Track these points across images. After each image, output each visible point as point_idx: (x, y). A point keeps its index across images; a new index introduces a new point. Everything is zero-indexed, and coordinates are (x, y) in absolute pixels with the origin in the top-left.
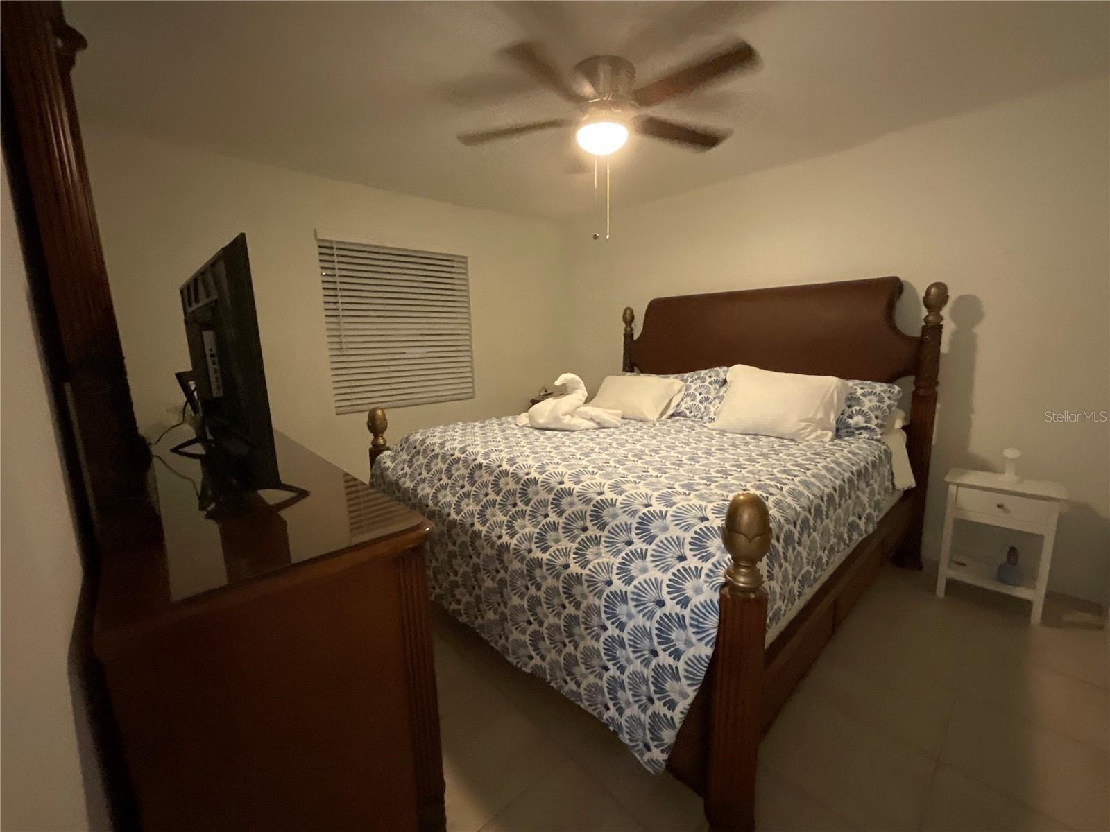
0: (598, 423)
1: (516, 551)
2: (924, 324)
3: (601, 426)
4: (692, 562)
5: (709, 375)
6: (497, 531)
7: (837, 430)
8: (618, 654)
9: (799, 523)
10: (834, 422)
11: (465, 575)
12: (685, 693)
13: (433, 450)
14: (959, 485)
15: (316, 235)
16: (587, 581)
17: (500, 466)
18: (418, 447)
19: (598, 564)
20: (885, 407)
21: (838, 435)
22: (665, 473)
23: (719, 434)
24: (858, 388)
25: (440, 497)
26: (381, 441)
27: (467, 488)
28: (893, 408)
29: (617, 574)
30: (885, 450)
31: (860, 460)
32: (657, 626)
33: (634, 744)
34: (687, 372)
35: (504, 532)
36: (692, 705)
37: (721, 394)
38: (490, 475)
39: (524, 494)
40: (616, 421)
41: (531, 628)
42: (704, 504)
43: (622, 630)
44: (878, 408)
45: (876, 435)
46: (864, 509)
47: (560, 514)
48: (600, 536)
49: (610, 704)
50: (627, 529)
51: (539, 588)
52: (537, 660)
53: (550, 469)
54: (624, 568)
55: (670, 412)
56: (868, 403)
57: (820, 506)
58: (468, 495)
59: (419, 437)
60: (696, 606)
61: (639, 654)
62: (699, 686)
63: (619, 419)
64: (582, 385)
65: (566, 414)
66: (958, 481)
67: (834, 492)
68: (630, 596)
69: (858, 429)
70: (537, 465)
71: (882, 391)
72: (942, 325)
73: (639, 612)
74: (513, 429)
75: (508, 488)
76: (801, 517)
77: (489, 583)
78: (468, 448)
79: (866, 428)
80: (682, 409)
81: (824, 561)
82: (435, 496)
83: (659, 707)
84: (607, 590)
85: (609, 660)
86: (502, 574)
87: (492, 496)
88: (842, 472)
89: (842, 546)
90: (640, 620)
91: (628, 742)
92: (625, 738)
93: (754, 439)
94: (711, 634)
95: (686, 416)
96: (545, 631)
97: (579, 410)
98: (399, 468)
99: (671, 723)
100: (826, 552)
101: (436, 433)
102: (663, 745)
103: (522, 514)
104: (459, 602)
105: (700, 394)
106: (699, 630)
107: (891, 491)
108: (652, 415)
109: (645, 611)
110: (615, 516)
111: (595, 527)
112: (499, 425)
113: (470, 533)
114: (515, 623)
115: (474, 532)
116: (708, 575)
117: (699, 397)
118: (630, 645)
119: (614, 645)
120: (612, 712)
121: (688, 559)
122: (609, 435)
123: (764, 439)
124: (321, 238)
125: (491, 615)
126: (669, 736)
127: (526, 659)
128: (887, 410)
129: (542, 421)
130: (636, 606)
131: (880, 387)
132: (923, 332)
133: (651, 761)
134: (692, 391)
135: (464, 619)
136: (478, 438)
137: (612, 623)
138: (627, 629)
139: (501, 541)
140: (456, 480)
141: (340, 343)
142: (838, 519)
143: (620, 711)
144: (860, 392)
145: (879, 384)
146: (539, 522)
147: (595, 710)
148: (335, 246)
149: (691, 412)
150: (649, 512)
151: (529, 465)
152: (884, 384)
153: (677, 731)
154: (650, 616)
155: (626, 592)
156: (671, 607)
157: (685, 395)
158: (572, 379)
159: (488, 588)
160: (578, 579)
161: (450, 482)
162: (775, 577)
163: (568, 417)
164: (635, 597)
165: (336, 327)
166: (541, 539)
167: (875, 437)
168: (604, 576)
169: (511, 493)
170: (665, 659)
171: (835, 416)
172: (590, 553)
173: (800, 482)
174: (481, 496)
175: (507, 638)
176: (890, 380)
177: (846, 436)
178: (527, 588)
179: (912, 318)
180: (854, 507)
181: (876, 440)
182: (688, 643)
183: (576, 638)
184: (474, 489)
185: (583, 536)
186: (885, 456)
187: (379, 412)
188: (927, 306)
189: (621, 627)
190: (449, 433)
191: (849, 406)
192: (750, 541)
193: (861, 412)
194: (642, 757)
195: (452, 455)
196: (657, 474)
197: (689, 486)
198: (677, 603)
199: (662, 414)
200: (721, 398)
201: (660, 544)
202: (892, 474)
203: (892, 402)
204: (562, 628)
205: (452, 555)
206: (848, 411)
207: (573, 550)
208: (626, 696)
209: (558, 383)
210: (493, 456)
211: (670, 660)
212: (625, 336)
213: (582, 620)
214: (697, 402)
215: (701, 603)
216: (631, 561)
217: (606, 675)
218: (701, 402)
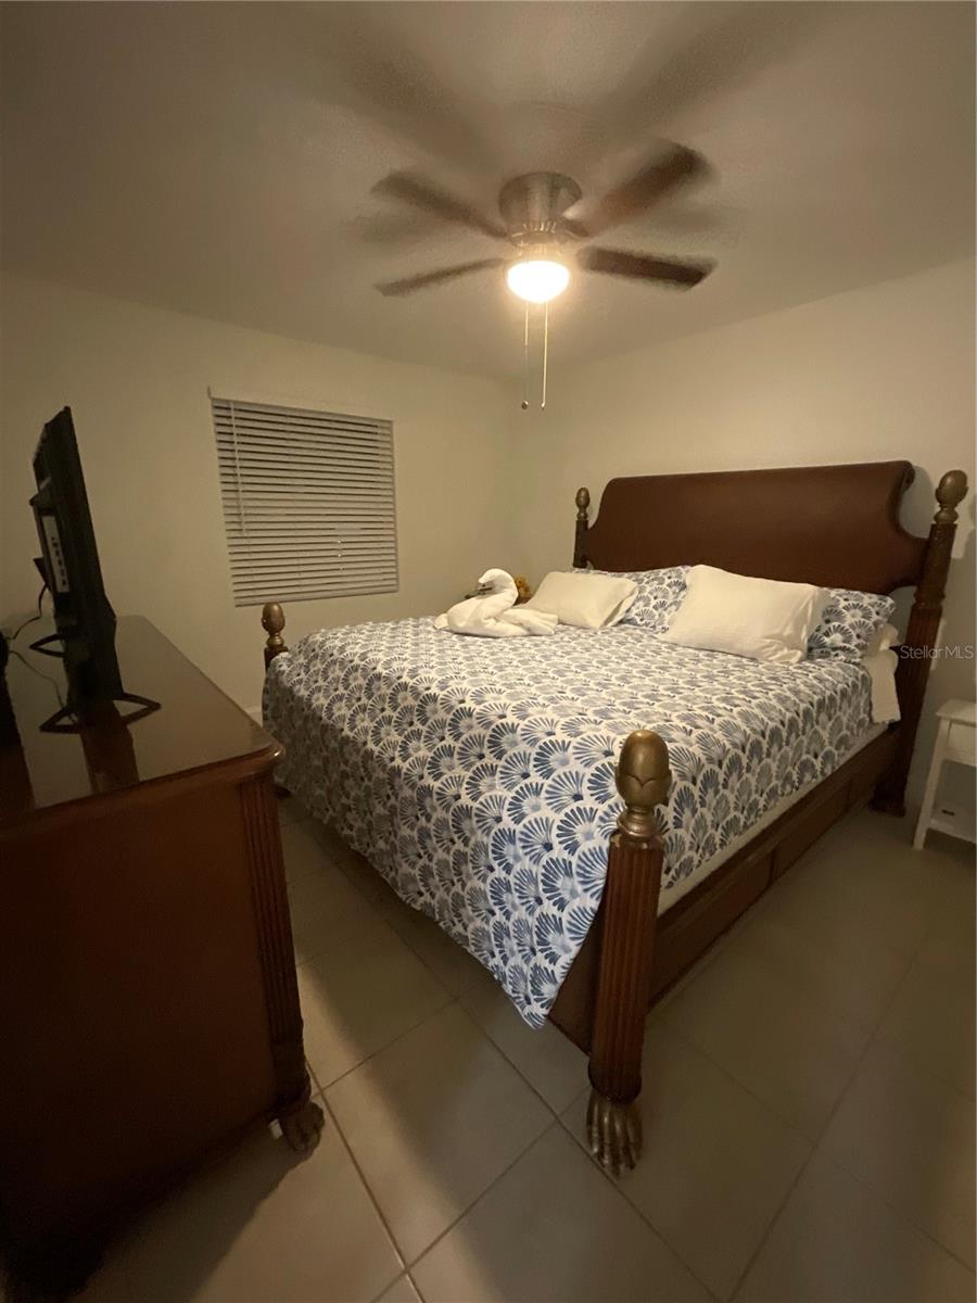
0: (529, 630)
1: (408, 776)
2: (934, 522)
3: (532, 633)
4: (588, 802)
5: (669, 575)
6: (390, 753)
7: (810, 649)
8: (504, 897)
9: (726, 763)
10: (806, 642)
11: (357, 799)
12: (567, 947)
13: (332, 655)
14: (952, 721)
15: (209, 393)
16: (477, 815)
17: (399, 678)
18: (317, 650)
19: (491, 797)
20: (871, 624)
21: (809, 654)
22: (583, 695)
23: (668, 648)
24: (841, 599)
25: (335, 709)
26: (278, 641)
27: (364, 700)
28: (882, 626)
29: (509, 810)
30: (863, 676)
31: (827, 688)
32: (543, 871)
33: (516, 995)
34: (643, 571)
35: (397, 754)
36: (575, 960)
37: (679, 599)
38: (388, 688)
39: (421, 711)
40: (550, 627)
41: (421, 863)
42: (612, 735)
43: (508, 872)
44: (862, 625)
45: (855, 658)
46: (822, 747)
47: (457, 737)
48: (497, 766)
49: (496, 951)
50: (525, 759)
51: (428, 819)
52: (427, 897)
53: (453, 684)
54: (516, 805)
55: (618, 618)
56: (850, 619)
57: (759, 743)
58: (363, 709)
59: (319, 638)
60: (584, 854)
61: (525, 900)
62: (582, 940)
63: (553, 625)
64: (513, 584)
65: (489, 618)
66: (953, 717)
67: (781, 727)
68: (518, 835)
69: (835, 649)
70: (440, 679)
71: (870, 604)
72: (956, 526)
73: (526, 854)
74: (429, 632)
75: (406, 704)
76: (730, 756)
77: (380, 810)
78: (369, 655)
79: (843, 649)
80: (632, 615)
81: (761, 806)
82: (329, 708)
83: (540, 960)
84: (497, 827)
85: (495, 904)
86: (393, 801)
87: (388, 712)
88: (798, 702)
89: (788, 788)
90: (527, 863)
91: (510, 992)
92: (508, 989)
93: (708, 655)
94: (596, 885)
95: (636, 624)
96: (435, 867)
97: (505, 613)
98: (295, 672)
99: (552, 978)
100: (765, 795)
101: (339, 634)
102: (542, 999)
103: (418, 734)
104: (351, 827)
105: (655, 598)
106: (586, 880)
107: (867, 724)
108: (595, 622)
109: (533, 853)
110: (514, 744)
111: (492, 755)
112: (414, 626)
113: (362, 753)
114: (406, 856)
115: (366, 752)
116: (601, 819)
117: (653, 602)
118: (516, 890)
119: (501, 888)
120: (497, 960)
121: (585, 797)
122: (536, 645)
123: (721, 656)
124: (217, 397)
125: (381, 844)
126: (549, 990)
127: (415, 896)
128: (873, 628)
129: (461, 625)
130: (524, 847)
131: (868, 599)
132: (931, 533)
133: (530, 1015)
134: (646, 594)
135: (355, 846)
136: (384, 643)
137: (500, 864)
138: (513, 872)
139: (393, 764)
140: (353, 692)
141: (239, 523)
142: (784, 758)
143: (505, 959)
144: (843, 603)
145: (869, 595)
146: (434, 745)
147: (480, 956)
148: (232, 406)
149: (642, 620)
150: (550, 741)
151: (431, 678)
152: (873, 595)
153: (558, 986)
154: (536, 859)
155: (514, 831)
156: (559, 852)
157: (638, 599)
158: (500, 576)
159: (378, 814)
160: (467, 812)
161: (346, 692)
162: (684, 824)
163: (492, 621)
164: (523, 837)
165: (234, 504)
166: (434, 764)
167: (853, 660)
168: (494, 811)
169: (408, 710)
170: (549, 908)
171: (808, 632)
172: (483, 785)
173: (739, 713)
174: (378, 711)
175: (397, 871)
176: (884, 591)
177: (820, 657)
178: (417, 818)
179: (919, 514)
180: (809, 744)
181: (854, 664)
182: (574, 894)
183: (464, 877)
184: (371, 702)
185: (478, 764)
186: (863, 684)
187: (276, 608)
188: (939, 500)
189: (508, 868)
190: (353, 635)
191: (828, 622)
192: (642, 785)
193: (840, 630)
194: (523, 1010)
195: (351, 661)
196: (573, 695)
197: (604, 714)
198: (565, 848)
199: (606, 622)
200: (677, 604)
201: (558, 779)
202: (871, 704)
203: (880, 618)
204: (451, 864)
205: (345, 775)
206: (825, 628)
207: (466, 780)
208: (511, 944)
209: (482, 580)
210: (395, 665)
211: (554, 910)
212: (578, 523)
213: (470, 858)
214: (651, 608)
215: (590, 850)
216: (525, 796)
217: (493, 920)
218: (655, 607)
